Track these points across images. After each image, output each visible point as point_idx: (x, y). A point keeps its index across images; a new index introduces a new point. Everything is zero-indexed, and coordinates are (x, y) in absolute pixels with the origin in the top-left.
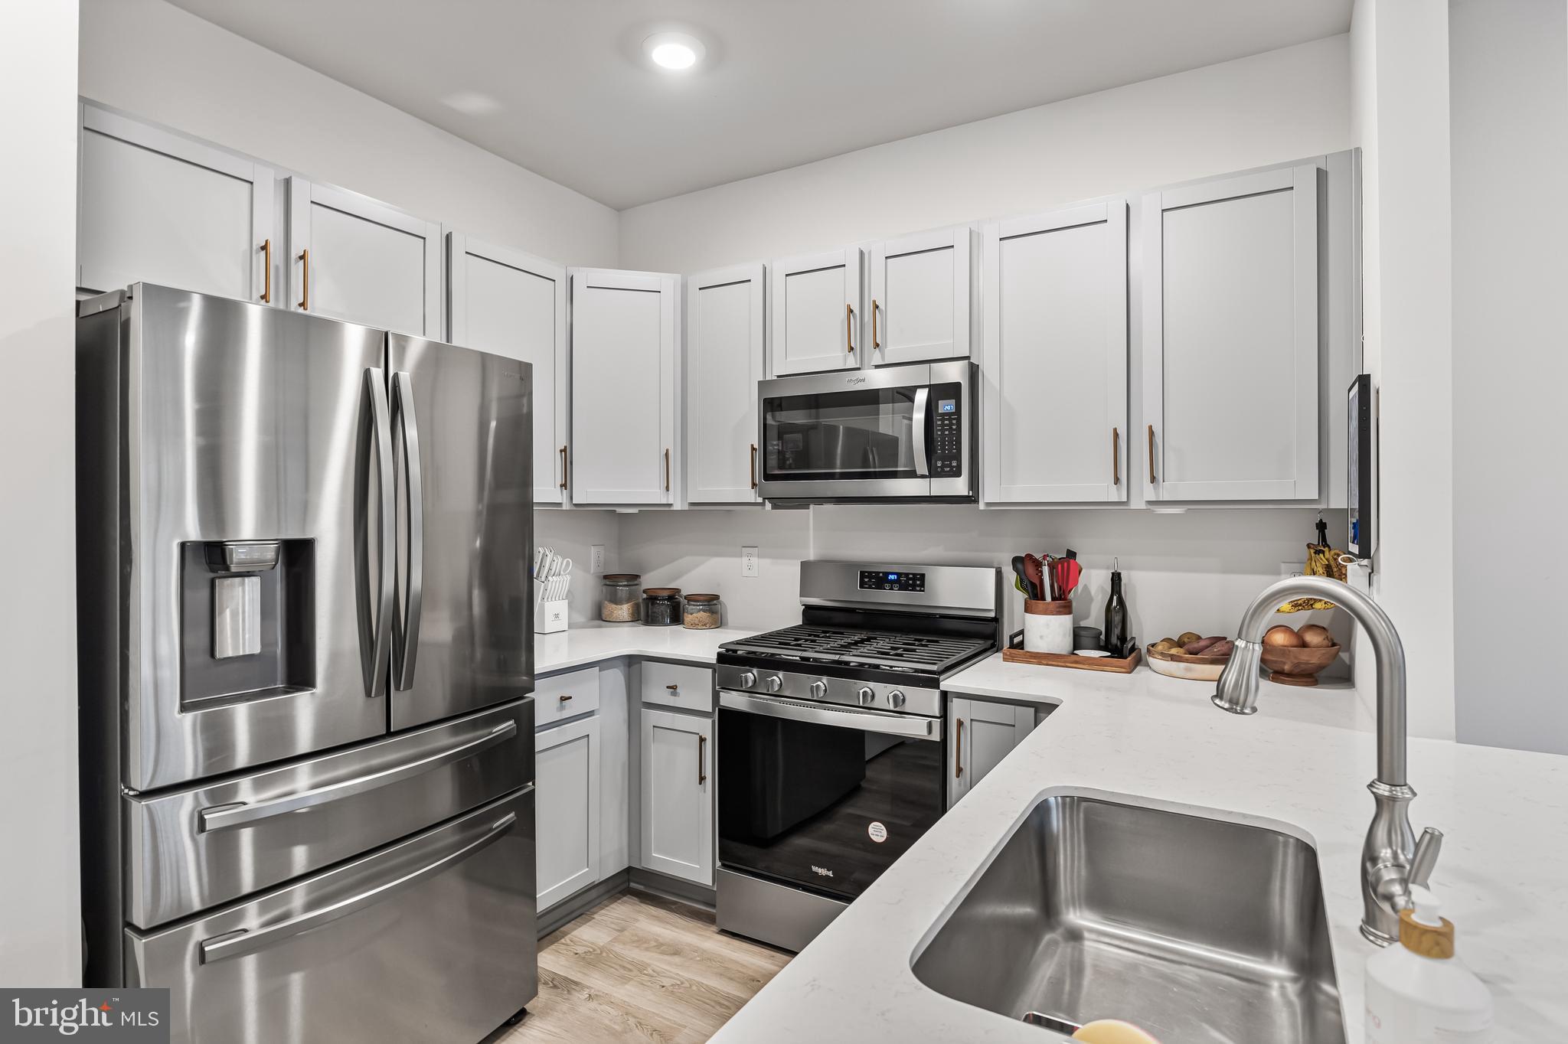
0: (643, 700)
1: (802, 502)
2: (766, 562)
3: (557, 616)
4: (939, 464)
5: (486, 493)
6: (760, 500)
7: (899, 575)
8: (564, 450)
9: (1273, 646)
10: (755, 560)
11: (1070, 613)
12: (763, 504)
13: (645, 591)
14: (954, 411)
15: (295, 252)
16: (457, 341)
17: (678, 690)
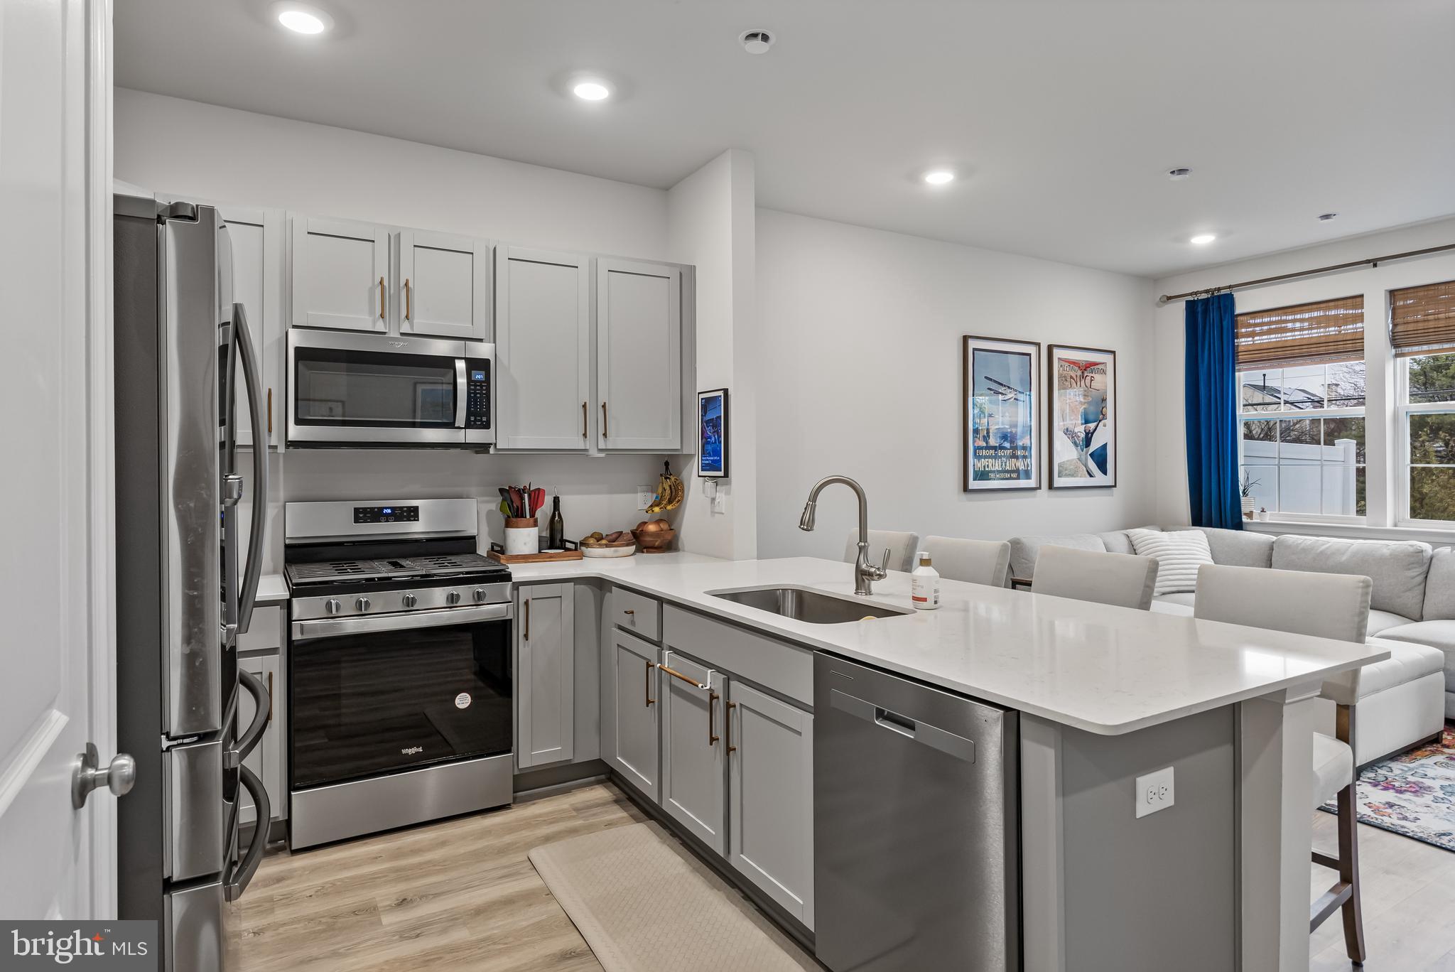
4: (473, 419)
7: (393, 509)
9: (651, 532)
11: (537, 525)
14: (484, 379)
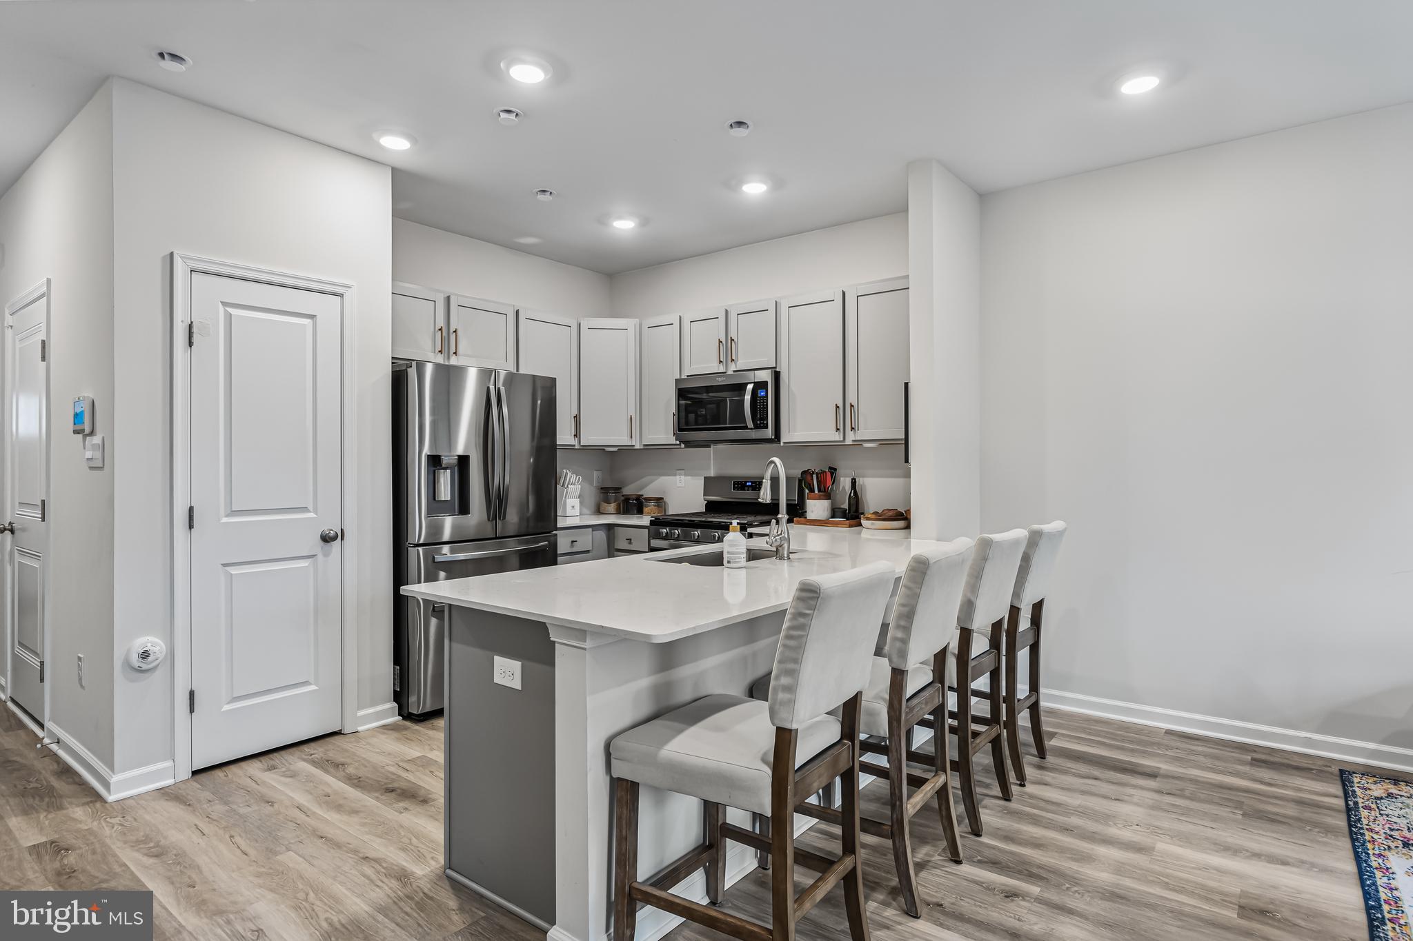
0: (616, 547)
1: (706, 444)
2: (689, 478)
3: (573, 507)
4: (758, 423)
5: (536, 440)
6: (678, 442)
7: (752, 482)
8: (576, 417)
10: (683, 477)
11: (830, 499)
12: (680, 445)
13: (623, 496)
14: (766, 395)
15: (451, 331)
16: (521, 371)
17: (632, 541)
